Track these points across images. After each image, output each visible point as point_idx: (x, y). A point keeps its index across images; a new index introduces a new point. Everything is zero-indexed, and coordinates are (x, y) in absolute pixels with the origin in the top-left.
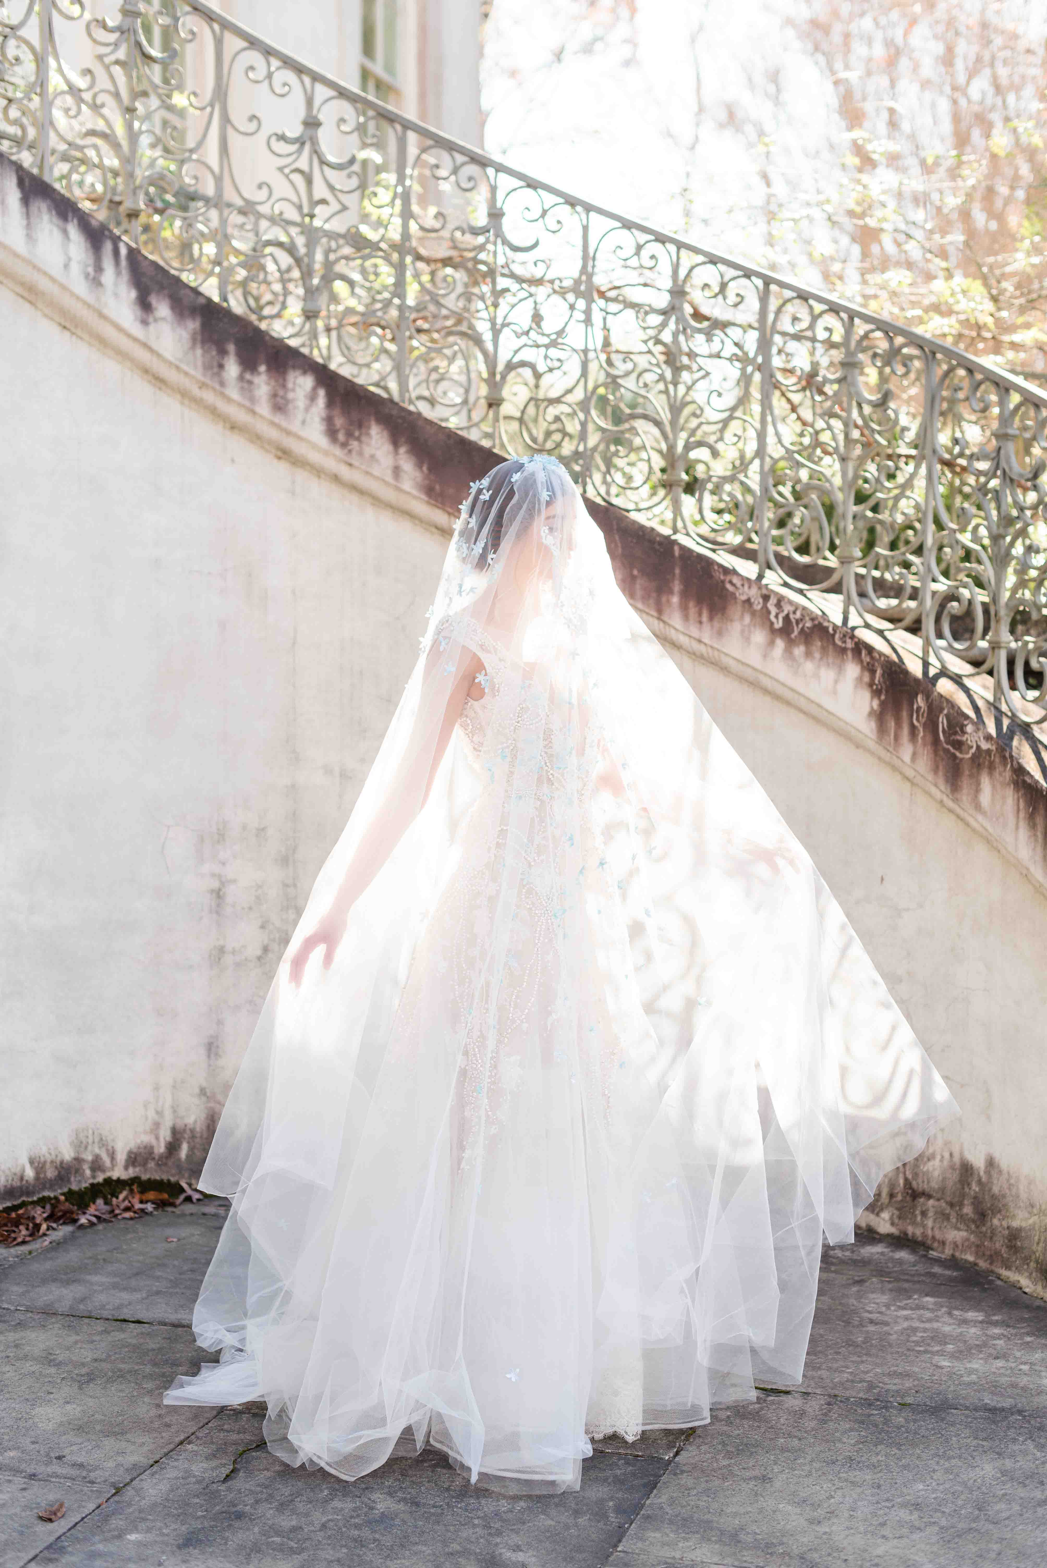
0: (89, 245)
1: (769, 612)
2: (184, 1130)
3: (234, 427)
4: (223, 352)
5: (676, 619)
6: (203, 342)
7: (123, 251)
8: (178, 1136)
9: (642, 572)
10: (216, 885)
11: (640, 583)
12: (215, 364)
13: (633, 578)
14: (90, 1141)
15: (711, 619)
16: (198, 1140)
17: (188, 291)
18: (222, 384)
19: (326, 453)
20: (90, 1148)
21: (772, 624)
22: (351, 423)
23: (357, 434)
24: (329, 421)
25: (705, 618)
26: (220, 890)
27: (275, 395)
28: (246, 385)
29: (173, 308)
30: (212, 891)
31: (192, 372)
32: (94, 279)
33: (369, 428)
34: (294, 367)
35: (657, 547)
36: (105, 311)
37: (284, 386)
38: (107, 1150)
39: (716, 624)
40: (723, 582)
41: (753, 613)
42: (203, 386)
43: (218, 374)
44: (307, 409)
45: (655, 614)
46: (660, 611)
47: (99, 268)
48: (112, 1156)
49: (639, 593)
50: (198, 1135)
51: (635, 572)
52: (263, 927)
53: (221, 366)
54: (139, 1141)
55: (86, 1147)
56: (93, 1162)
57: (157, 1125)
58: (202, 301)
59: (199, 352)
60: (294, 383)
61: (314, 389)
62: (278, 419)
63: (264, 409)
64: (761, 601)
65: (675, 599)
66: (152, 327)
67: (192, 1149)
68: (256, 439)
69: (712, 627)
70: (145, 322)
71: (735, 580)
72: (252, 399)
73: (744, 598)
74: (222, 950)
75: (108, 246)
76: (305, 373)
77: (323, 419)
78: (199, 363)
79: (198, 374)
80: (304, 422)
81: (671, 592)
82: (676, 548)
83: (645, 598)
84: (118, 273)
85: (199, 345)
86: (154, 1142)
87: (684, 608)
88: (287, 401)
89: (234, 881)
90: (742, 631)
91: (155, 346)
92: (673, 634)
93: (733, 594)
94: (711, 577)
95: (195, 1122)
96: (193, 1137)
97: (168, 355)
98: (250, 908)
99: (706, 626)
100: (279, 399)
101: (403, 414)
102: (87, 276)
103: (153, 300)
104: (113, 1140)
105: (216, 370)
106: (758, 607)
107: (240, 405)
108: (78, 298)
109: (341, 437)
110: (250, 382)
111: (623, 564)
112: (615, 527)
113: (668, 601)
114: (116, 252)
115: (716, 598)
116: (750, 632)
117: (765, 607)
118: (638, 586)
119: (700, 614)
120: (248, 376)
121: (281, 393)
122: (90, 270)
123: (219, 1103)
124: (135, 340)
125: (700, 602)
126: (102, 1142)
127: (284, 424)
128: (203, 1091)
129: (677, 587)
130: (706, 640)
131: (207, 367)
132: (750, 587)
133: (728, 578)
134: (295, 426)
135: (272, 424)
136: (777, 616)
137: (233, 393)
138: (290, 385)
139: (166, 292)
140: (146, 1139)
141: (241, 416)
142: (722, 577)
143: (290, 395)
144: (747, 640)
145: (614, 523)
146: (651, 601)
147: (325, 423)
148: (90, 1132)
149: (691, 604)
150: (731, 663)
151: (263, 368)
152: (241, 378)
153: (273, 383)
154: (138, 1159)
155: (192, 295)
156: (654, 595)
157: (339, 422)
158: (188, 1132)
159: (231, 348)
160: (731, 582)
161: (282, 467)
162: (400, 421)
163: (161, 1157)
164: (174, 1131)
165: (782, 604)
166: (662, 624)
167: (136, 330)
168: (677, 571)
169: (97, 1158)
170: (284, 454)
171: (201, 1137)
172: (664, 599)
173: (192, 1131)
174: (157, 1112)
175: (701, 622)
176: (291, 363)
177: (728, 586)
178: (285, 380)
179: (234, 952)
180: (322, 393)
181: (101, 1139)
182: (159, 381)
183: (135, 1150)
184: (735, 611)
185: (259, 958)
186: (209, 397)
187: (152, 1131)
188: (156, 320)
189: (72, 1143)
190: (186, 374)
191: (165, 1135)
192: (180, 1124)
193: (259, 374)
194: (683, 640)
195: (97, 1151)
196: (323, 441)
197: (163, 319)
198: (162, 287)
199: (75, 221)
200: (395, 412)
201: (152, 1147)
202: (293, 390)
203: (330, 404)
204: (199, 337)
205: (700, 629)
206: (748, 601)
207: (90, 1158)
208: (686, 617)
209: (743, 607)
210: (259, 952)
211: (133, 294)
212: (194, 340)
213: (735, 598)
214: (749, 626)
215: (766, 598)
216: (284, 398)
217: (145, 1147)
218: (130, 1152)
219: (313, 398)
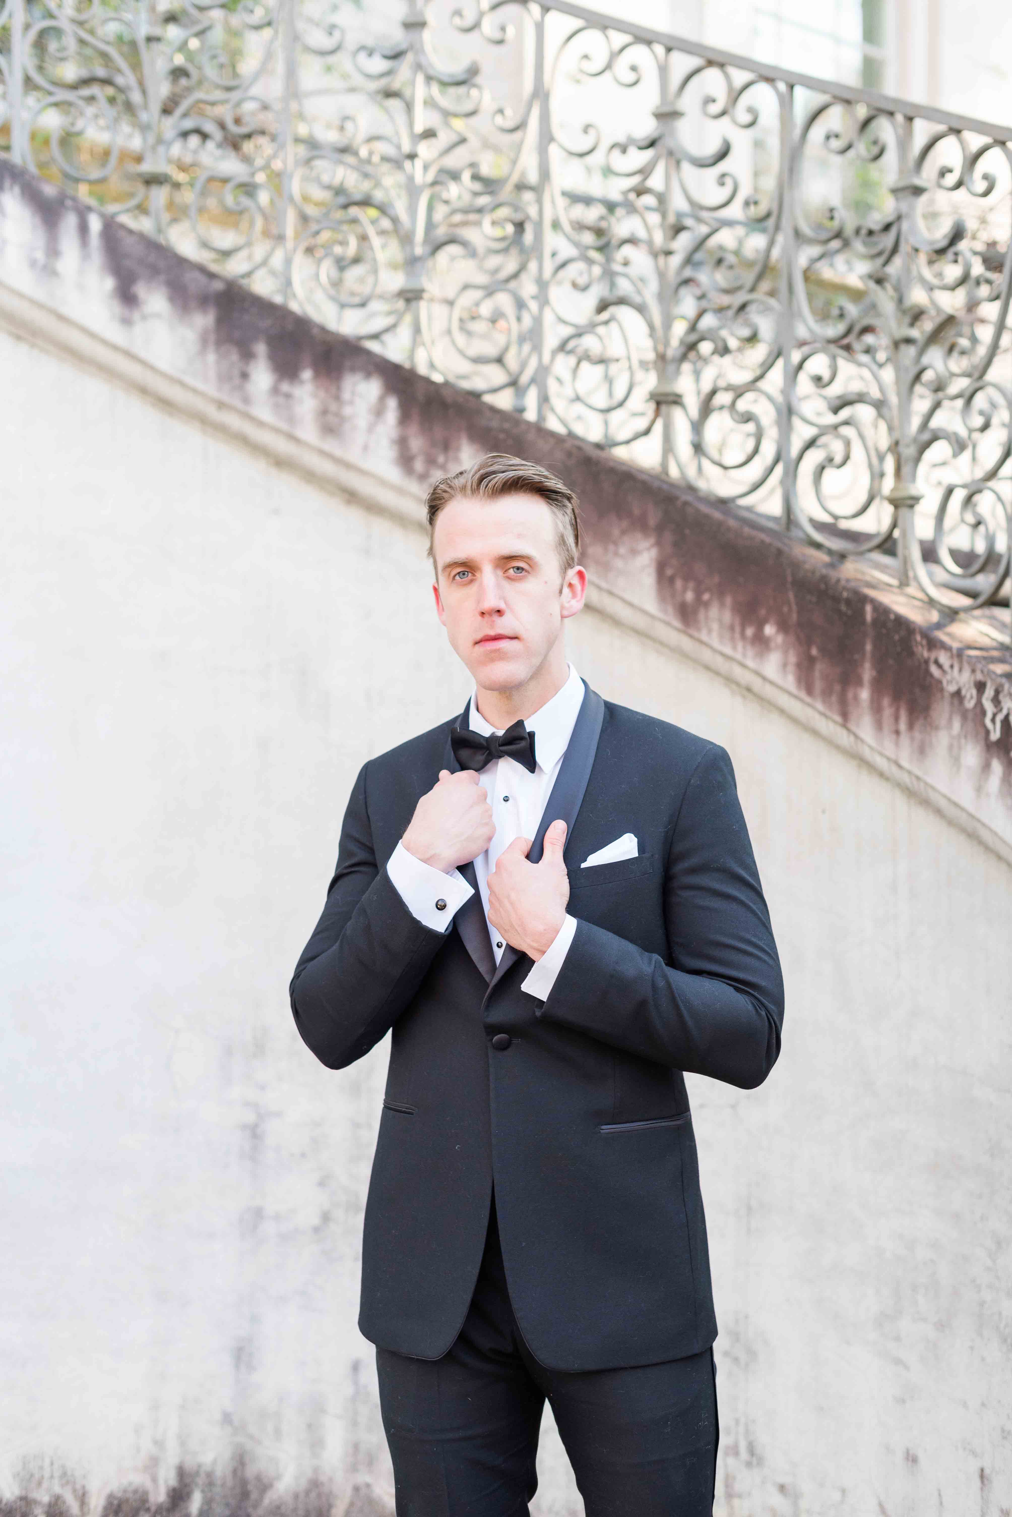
0: (38, 220)
1: (984, 713)
2: (197, 1473)
3: (281, 463)
4: (247, 355)
5: (865, 727)
6: (219, 343)
7: (95, 224)
8: (187, 1480)
9: (822, 650)
10: (250, 1117)
11: (819, 668)
12: (236, 372)
13: (811, 660)
14: (47, 1474)
15: (911, 726)
16: (218, 1490)
17: (197, 275)
18: (246, 400)
19: (400, 491)
20: (45, 1485)
21: (987, 732)
22: (433, 444)
23: (441, 459)
24: (402, 443)
25: (903, 726)
26: (256, 1126)
27: (324, 412)
28: (281, 400)
29: (172, 299)
30: (244, 1127)
31: (200, 386)
32: (45, 268)
33: (458, 449)
34: (353, 369)
35: (843, 608)
36: (65, 310)
37: (337, 398)
38: (74, 1491)
39: (917, 735)
40: (927, 662)
41: (964, 715)
42: (221, 405)
43: (241, 388)
44: (371, 429)
45: (838, 719)
46: (845, 715)
47: (53, 251)
48: (83, 1499)
49: (818, 685)
50: (219, 1482)
51: (814, 651)
52: (322, 1183)
53: (245, 376)
54: (125, 1482)
55: (40, 1484)
56: (50, 1505)
57: (153, 1463)
58: (218, 286)
59: (211, 357)
60: (353, 393)
61: (382, 399)
62: (330, 445)
63: (309, 432)
64: (974, 692)
65: (865, 694)
66: (139, 328)
67: (208, 1502)
68: (310, 476)
69: (912, 739)
70: (126, 322)
71: (944, 658)
72: (291, 420)
73: (952, 688)
74: (258, 1214)
75: (70, 221)
76: (368, 375)
77: (394, 442)
78: (212, 373)
79: (211, 388)
80: (366, 448)
81: (859, 683)
82: (868, 608)
83: (827, 693)
84: (85, 256)
85: (211, 348)
86: (149, 1485)
87: (877, 709)
88: (342, 419)
89: (279, 1114)
90: (951, 747)
91: (142, 354)
92: (867, 753)
93: (940, 682)
94: (912, 654)
95: (215, 1462)
96: (211, 1484)
97: (163, 365)
98: (303, 1155)
99: (905, 739)
100: (331, 418)
101: (507, 425)
102: (33, 263)
103: (141, 289)
104: (84, 1477)
105: (237, 381)
106: (970, 704)
107: (277, 430)
108: (21, 295)
109: (419, 465)
110: (288, 396)
111: (798, 638)
112: (789, 579)
113: (856, 698)
114: (83, 229)
115: (917, 690)
116: (960, 748)
117: (979, 703)
118: (817, 674)
119: (897, 718)
120: (285, 387)
121: (333, 407)
122: (40, 255)
123: (251, 1437)
124: (115, 348)
125: (896, 698)
126: (66, 1478)
127: (338, 452)
128: (227, 1419)
129: (867, 673)
130: (905, 763)
131: (223, 378)
132: (960, 670)
133: (933, 656)
134: (353, 455)
135: (322, 453)
136: (993, 720)
137: (264, 412)
138: (346, 395)
139: (162, 277)
140: (138, 1479)
141: (282, 446)
142: (926, 654)
143: (347, 411)
144: (956, 760)
145: (789, 572)
146: (834, 698)
147: (396, 448)
148: (47, 1462)
149: (886, 701)
150: (943, 803)
151: (307, 374)
152: (275, 390)
153: (322, 394)
154: (125, 1508)
155: (203, 279)
156: (837, 688)
157: (416, 444)
158: (203, 1475)
159: (261, 349)
160: (936, 662)
161: (354, 516)
162: (502, 436)
163: (160, 1508)
164: (181, 1472)
165: (1001, 697)
166: (852, 738)
167: (114, 333)
168: (869, 647)
169: (57, 1500)
170: (351, 497)
171: (223, 1485)
172: (850, 695)
173: (209, 1475)
174: (156, 1442)
175: (897, 732)
176: (348, 363)
177: (934, 670)
178: (339, 388)
179: (277, 1217)
180: (392, 403)
181: (65, 1474)
182: (165, 404)
183: (120, 1495)
184: (942, 711)
185: (316, 1230)
186: (233, 421)
187: (146, 1468)
188: (144, 318)
189: (16, 1475)
190: (195, 391)
191: (167, 1478)
192: (190, 1464)
193: (302, 382)
194: (881, 762)
195: (57, 1489)
196: (393, 473)
197: (158, 316)
198: (154, 271)
199: (17, 190)
200: (495, 424)
201: (146, 1493)
202: (351, 403)
203: (404, 418)
204: (212, 337)
205: (897, 744)
206: (958, 694)
207: (46, 1499)
208: (879, 725)
209: (952, 704)
210: (316, 1221)
211: (109, 283)
212: (204, 341)
213: (942, 690)
214: (959, 736)
215: (981, 687)
216: (338, 415)
217: (135, 1492)
218: (111, 1497)
219: (379, 412)
